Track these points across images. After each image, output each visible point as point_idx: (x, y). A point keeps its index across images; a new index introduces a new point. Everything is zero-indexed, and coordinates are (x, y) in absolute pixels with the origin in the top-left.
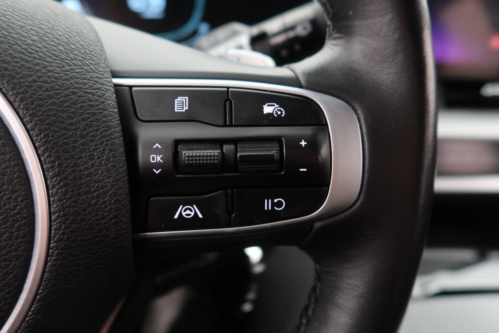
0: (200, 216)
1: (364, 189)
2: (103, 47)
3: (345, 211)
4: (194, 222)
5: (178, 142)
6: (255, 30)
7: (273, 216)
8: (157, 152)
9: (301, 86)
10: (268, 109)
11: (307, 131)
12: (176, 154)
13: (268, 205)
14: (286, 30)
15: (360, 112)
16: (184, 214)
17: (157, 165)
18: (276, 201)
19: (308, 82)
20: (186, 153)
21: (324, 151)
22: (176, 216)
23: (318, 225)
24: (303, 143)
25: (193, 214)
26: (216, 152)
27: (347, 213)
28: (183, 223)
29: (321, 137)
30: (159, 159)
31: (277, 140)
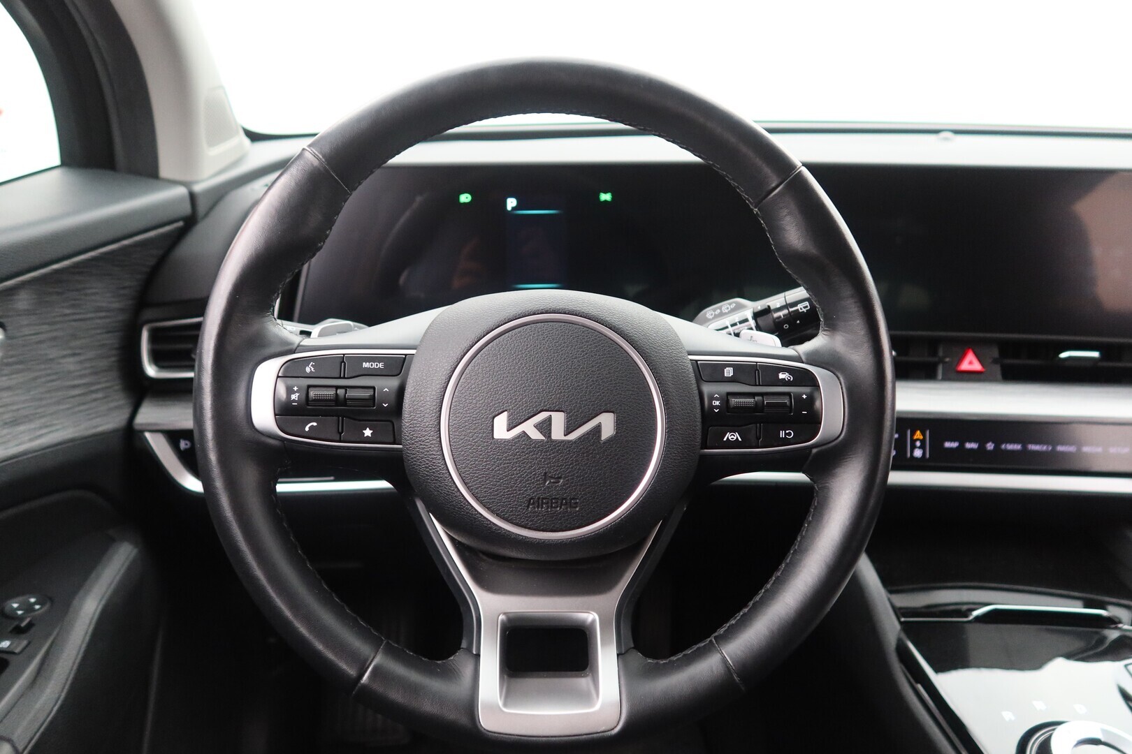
0: (740, 440)
1: (845, 427)
2: (676, 333)
3: (833, 441)
4: (735, 444)
5: (729, 394)
6: (760, 305)
7: (785, 442)
8: (717, 399)
9: (803, 362)
10: (781, 376)
11: (807, 390)
12: (728, 401)
13: (782, 434)
14: (786, 306)
15: (841, 379)
16: (730, 438)
17: (717, 407)
18: (787, 432)
19: (807, 359)
20: (734, 401)
21: (817, 404)
22: (725, 439)
23: (814, 451)
24: (804, 396)
25: (735, 438)
26: (752, 400)
27: (834, 443)
28: (730, 444)
29: (816, 395)
30: (717, 403)
31: (788, 394)
